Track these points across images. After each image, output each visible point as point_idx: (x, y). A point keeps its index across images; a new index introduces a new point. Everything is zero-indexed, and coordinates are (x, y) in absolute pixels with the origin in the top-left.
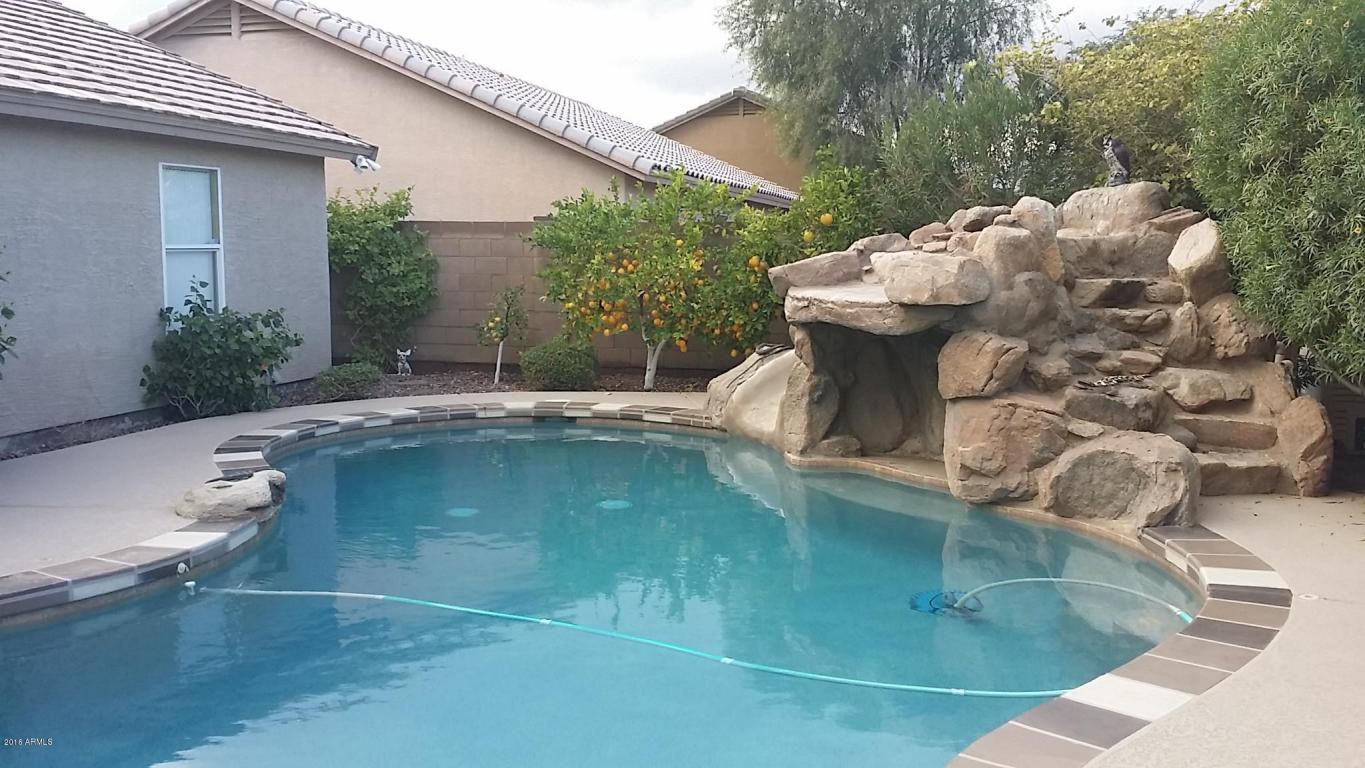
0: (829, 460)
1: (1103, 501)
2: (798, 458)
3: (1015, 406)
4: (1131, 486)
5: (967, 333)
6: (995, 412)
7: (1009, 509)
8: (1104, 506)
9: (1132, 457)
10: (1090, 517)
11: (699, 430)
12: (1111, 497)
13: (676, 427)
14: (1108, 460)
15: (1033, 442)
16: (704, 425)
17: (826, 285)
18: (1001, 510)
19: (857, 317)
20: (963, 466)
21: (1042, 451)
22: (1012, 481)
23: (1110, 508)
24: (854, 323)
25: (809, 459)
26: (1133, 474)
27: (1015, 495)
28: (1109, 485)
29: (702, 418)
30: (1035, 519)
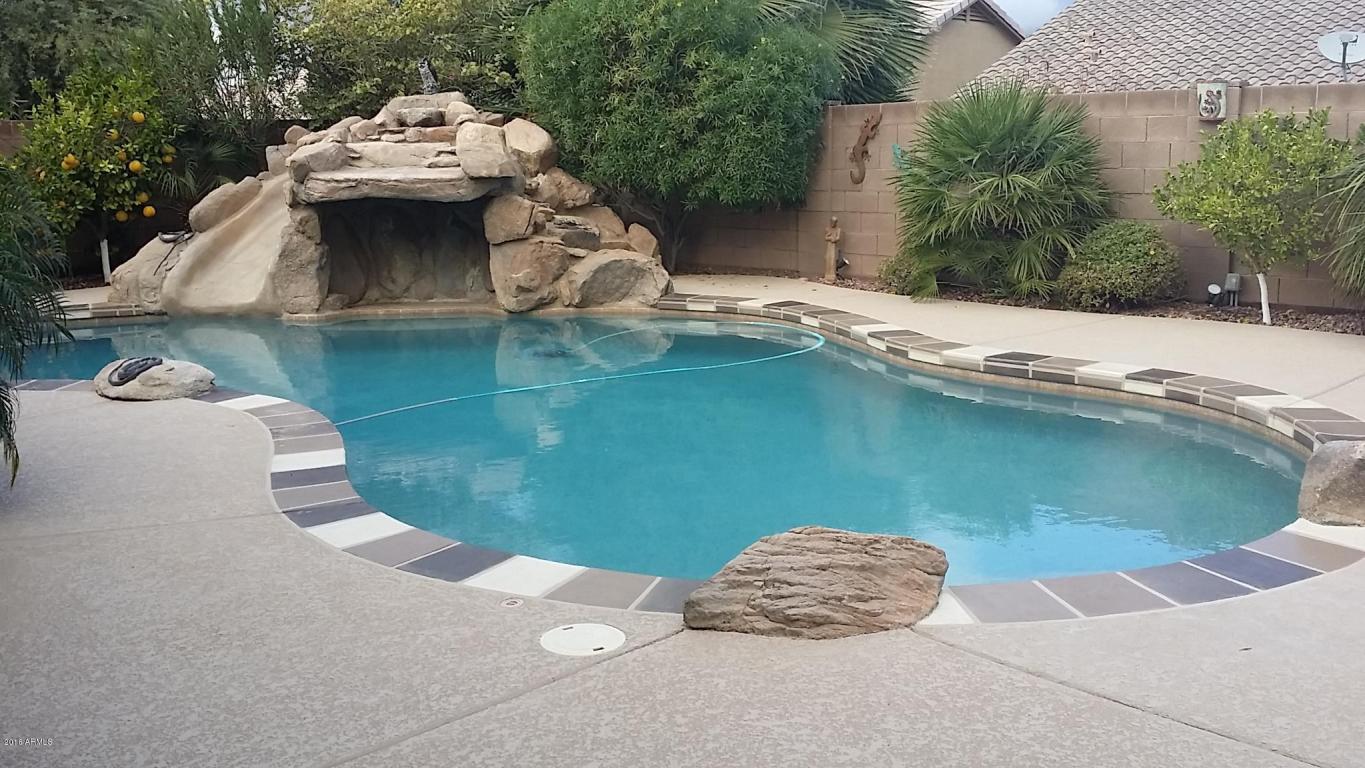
0: (337, 313)
1: (612, 292)
2: (316, 315)
3: (542, 242)
4: (632, 279)
5: (507, 197)
6: (532, 248)
7: (541, 311)
8: (613, 294)
9: (634, 261)
10: (602, 303)
11: (130, 319)
12: (618, 289)
13: (97, 321)
14: (619, 265)
15: (554, 263)
16: (134, 313)
17: (333, 170)
18: (535, 313)
19: (429, 190)
20: (519, 287)
21: (558, 270)
22: (545, 292)
23: (617, 295)
24: (424, 195)
25: (324, 315)
26: (634, 271)
27: (547, 301)
28: (618, 281)
29: (131, 307)
30: (560, 314)
